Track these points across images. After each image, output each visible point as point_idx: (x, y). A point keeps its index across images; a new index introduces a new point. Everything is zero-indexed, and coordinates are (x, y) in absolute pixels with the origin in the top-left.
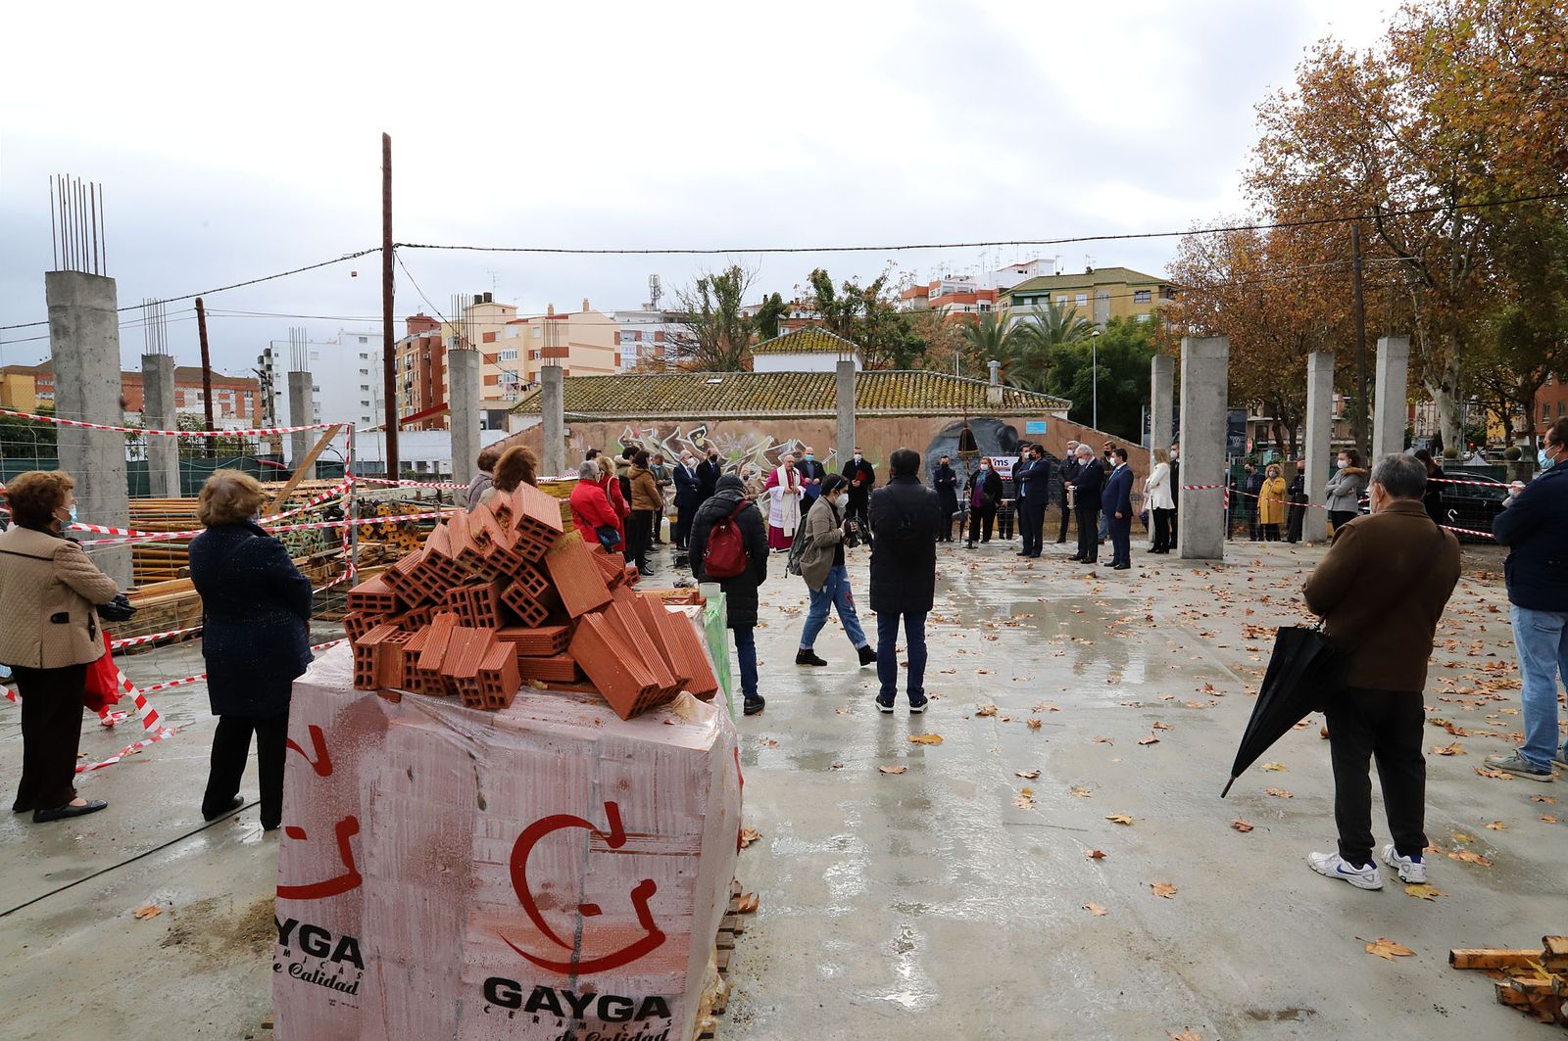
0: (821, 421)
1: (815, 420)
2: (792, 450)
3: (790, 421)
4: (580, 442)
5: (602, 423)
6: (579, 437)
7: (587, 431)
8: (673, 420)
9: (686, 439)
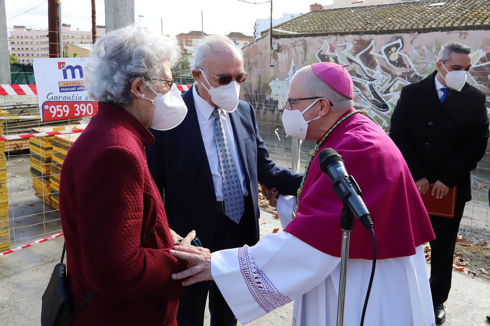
4: (285, 55)
5: (304, 38)
6: (285, 51)
7: (291, 46)
8: (368, 34)
9: (380, 53)
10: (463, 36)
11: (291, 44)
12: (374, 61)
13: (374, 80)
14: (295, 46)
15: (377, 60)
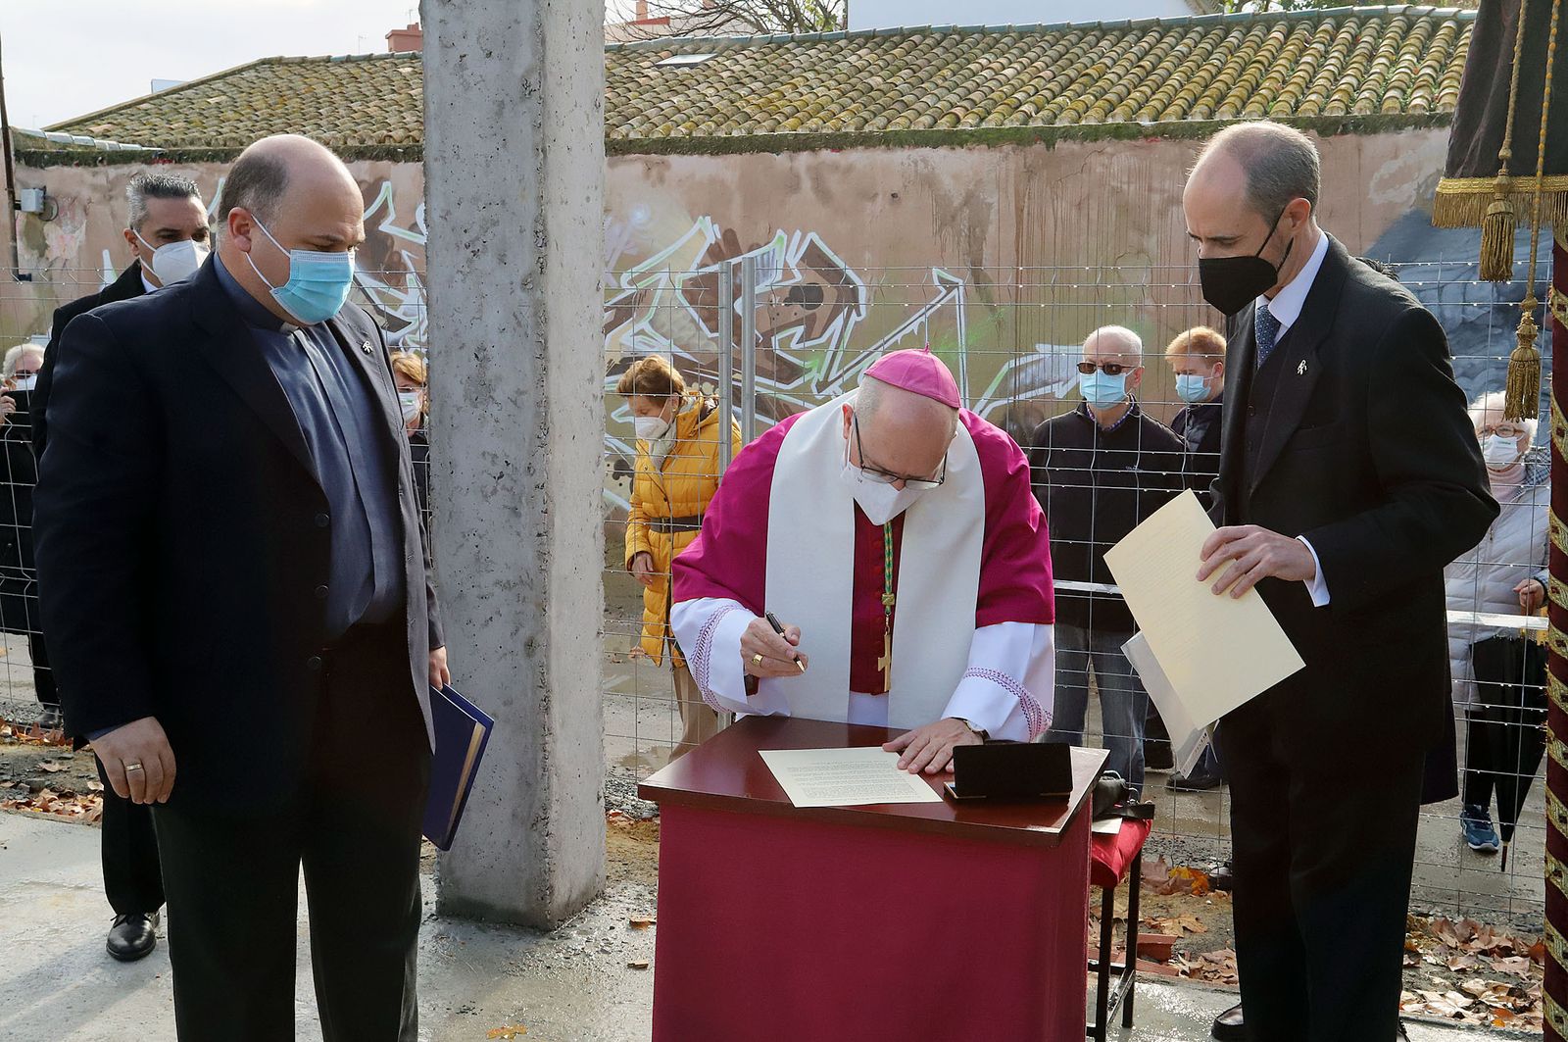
0: (901, 156)
1: (880, 156)
2: (787, 273)
3: (782, 159)
4: (75, 235)
5: (144, 166)
6: (73, 218)
7: (96, 197)
8: (370, 158)
9: (413, 227)
10: (654, 172)
11: (95, 188)
12: (395, 259)
13: (403, 324)
14: (111, 198)
15: (404, 253)
